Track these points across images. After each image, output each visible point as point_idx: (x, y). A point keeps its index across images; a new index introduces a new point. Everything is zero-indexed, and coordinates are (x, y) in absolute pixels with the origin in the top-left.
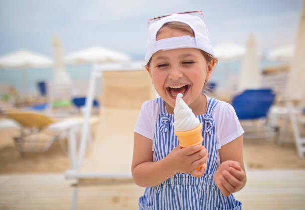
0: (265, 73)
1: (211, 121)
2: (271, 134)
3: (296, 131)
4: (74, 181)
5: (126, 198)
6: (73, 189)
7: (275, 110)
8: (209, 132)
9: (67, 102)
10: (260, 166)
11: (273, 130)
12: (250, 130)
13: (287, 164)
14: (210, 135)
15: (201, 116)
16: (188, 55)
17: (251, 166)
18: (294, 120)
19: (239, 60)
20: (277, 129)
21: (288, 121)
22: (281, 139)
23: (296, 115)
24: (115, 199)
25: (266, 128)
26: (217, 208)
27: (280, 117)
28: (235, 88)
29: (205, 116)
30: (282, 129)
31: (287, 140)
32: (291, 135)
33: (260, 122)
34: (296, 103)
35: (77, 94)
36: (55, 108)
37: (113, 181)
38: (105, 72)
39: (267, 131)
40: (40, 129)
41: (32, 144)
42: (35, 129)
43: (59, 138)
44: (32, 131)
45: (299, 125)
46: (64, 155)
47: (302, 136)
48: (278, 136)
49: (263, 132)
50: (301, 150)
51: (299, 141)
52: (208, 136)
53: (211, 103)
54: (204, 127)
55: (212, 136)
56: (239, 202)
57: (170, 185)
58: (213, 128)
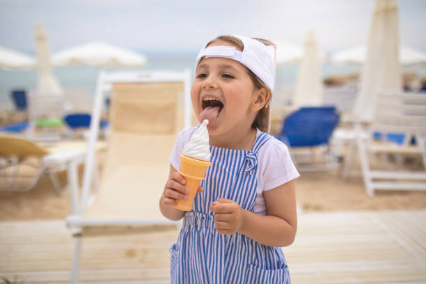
0: (329, 83)
1: (253, 159)
2: (333, 166)
3: (364, 161)
4: (76, 230)
5: (145, 251)
6: (76, 240)
7: (339, 135)
8: (249, 172)
9: (56, 120)
10: (318, 208)
11: (336, 160)
12: (307, 160)
13: (353, 205)
14: (250, 176)
15: (243, 152)
17: (307, 207)
18: (362, 147)
20: (341, 160)
21: (355, 148)
22: (346, 172)
23: (365, 141)
24: (131, 253)
25: (328, 158)
26: (252, 266)
27: (347, 143)
28: (289, 103)
29: (249, 152)
30: (348, 159)
31: (354, 173)
32: (358, 167)
33: (319, 151)
34: (365, 125)
35: (71, 108)
36: (39, 128)
37: (129, 229)
38: (115, 84)
39: (329, 162)
40: (21, 159)
41: (10, 179)
42: (14, 159)
43: (50, 171)
44: (10, 162)
45: (369, 153)
46: (57, 194)
47: (372, 168)
48: (342, 168)
49: (324, 163)
50: (371, 186)
51: (368, 175)
52: (248, 177)
53: (260, 139)
54: (246, 165)
55: (252, 178)
56: (283, 265)
57: (196, 227)
58: (255, 168)
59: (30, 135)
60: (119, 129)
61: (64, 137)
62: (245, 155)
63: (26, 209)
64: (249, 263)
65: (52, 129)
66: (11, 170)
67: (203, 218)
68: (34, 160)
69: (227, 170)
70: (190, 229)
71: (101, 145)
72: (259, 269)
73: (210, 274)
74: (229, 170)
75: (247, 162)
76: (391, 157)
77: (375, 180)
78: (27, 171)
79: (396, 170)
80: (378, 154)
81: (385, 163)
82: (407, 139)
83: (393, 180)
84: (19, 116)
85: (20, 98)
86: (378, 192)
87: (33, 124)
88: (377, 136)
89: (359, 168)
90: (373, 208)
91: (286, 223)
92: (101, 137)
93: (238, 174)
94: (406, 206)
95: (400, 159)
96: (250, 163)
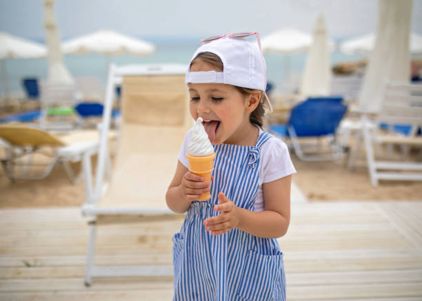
0: (339, 71)
2: (339, 156)
3: (370, 152)
4: (91, 218)
5: (156, 238)
6: (90, 228)
7: (346, 124)
8: (252, 165)
10: (323, 198)
11: (342, 150)
12: (313, 150)
13: (357, 195)
16: (215, 90)
17: (311, 197)
18: (368, 138)
19: (304, 51)
20: (347, 150)
21: (362, 139)
22: (352, 162)
23: (371, 131)
24: (142, 240)
25: (334, 147)
26: (251, 251)
27: (354, 133)
28: (297, 92)
29: (252, 148)
30: (354, 149)
31: (359, 163)
33: (326, 140)
34: (372, 116)
36: (51, 116)
37: (141, 218)
38: (125, 76)
39: (336, 152)
40: (35, 148)
41: (25, 168)
42: (29, 148)
43: (63, 160)
44: (25, 151)
45: (374, 145)
46: (71, 183)
47: (377, 159)
48: (347, 158)
49: (330, 152)
50: (375, 177)
51: (373, 165)
52: (251, 169)
53: (262, 137)
54: (249, 159)
55: (254, 170)
56: (279, 252)
57: (201, 216)
58: (258, 162)
59: (42, 125)
60: (129, 121)
61: (76, 126)
62: (249, 150)
63: (42, 196)
64: (249, 248)
65: (64, 118)
66: (26, 158)
67: (208, 207)
68: (48, 149)
69: (232, 163)
70: (195, 218)
71: (112, 134)
72: (258, 254)
73: (214, 258)
74: (234, 162)
75: (250, 156)
76: (397, 148)
77: (379, 171)
78: (41, 159)
79: (402, 160)
80: (384, 145)
81: (390, 153)
82: (414, 130)
83: (398, 171)
84: (31, 104)
85: (32, 87)
86: (382, 182)
87: (45, 112)
88: (384, 127)
89: (364, 158)
90: (377, 198)
91: (279, 215)
92: (113, 126)
93: (242, 166)
94: (409, 197)
95: (406, 150)
96: (253, 157)
